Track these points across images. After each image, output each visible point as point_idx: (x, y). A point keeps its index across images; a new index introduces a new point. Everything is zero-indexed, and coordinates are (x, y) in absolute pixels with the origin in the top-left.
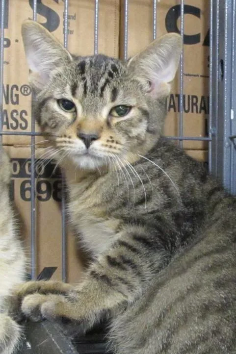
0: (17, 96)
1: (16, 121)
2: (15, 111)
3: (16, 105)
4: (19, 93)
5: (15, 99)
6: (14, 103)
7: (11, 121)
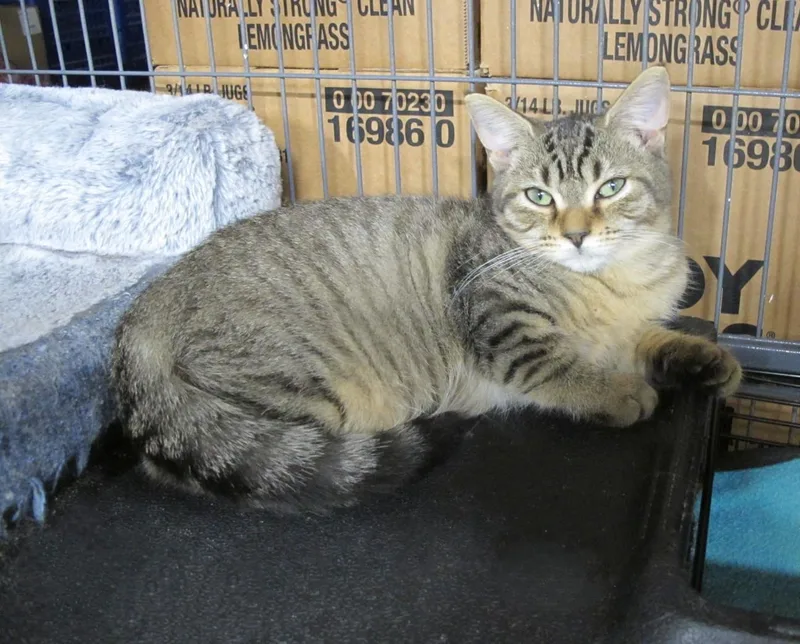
0: (728, 15)
1: (724, 52)
2: (724, 38)
3: (726, 29)
4: (731, 10)
5: (724, 21)
6: (722, 26)
7: (717, 53)
